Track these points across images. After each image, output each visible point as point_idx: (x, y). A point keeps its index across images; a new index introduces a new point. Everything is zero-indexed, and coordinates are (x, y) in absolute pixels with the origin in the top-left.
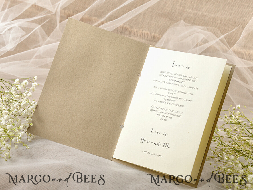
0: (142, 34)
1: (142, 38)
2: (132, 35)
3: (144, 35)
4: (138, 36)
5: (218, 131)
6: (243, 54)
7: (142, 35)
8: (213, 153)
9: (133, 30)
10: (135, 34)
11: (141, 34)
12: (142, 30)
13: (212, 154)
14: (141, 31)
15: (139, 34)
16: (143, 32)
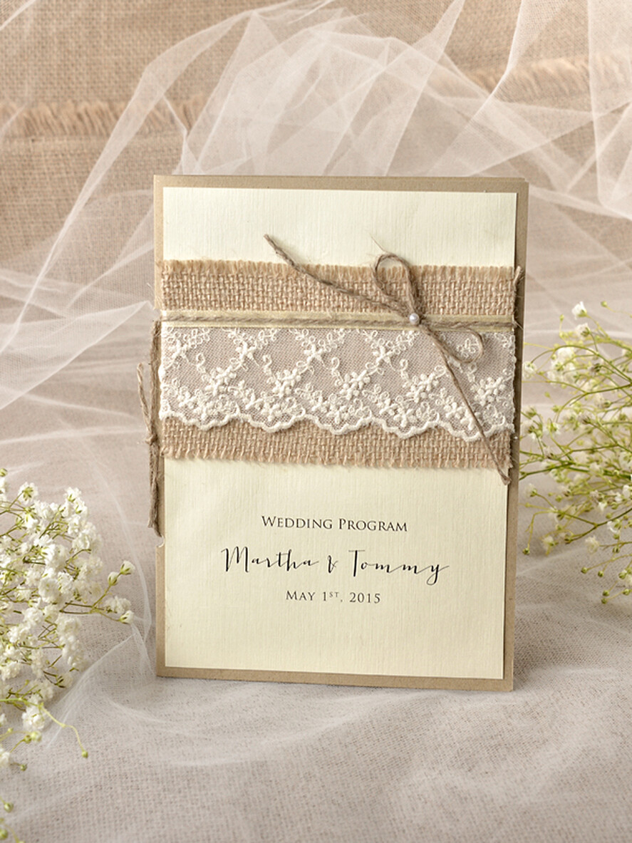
0: (79, 116)
1: (86, 133)
2: (41, 134)
3: (86, 119)
4: (67, 129)
5: (555, 430)
7: (79, 123)
8: (559, 516)
9: (39, 113)
10: (48, 126)
11: (75, 118)
12: (76, 104)
13: (557, 520)
14: (71, 109)
15: (66, 122)
16: (81, 109)
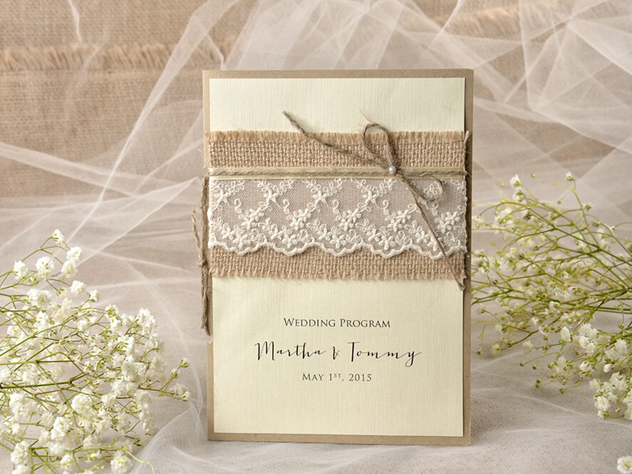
0: (143, 54)
1: (149, 67)
2: (115, 68)
3: (148, 56)
4: (134, 64)
6: (475, 25)
7: (143, 60)
8: (503, 330)
10: (120, 61)
11: (140, 55)
12: (141, 45)
13: (501, 333)
14: (137, 49)
15: (133, 58)
16: (145, 49)
